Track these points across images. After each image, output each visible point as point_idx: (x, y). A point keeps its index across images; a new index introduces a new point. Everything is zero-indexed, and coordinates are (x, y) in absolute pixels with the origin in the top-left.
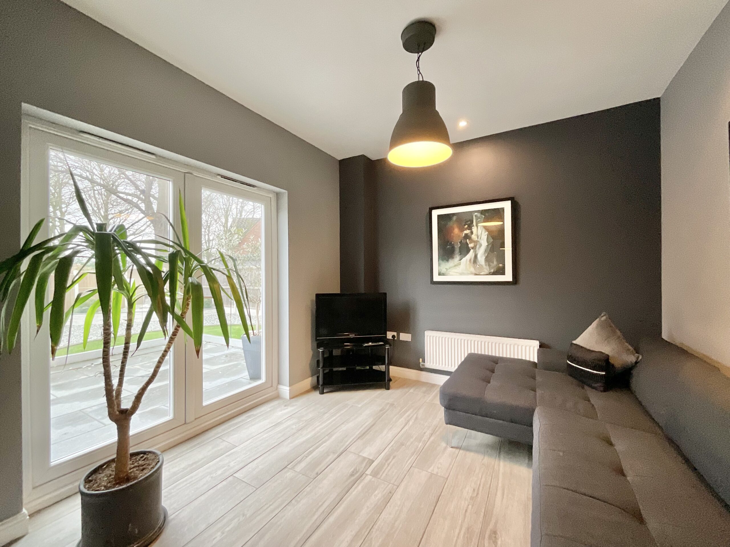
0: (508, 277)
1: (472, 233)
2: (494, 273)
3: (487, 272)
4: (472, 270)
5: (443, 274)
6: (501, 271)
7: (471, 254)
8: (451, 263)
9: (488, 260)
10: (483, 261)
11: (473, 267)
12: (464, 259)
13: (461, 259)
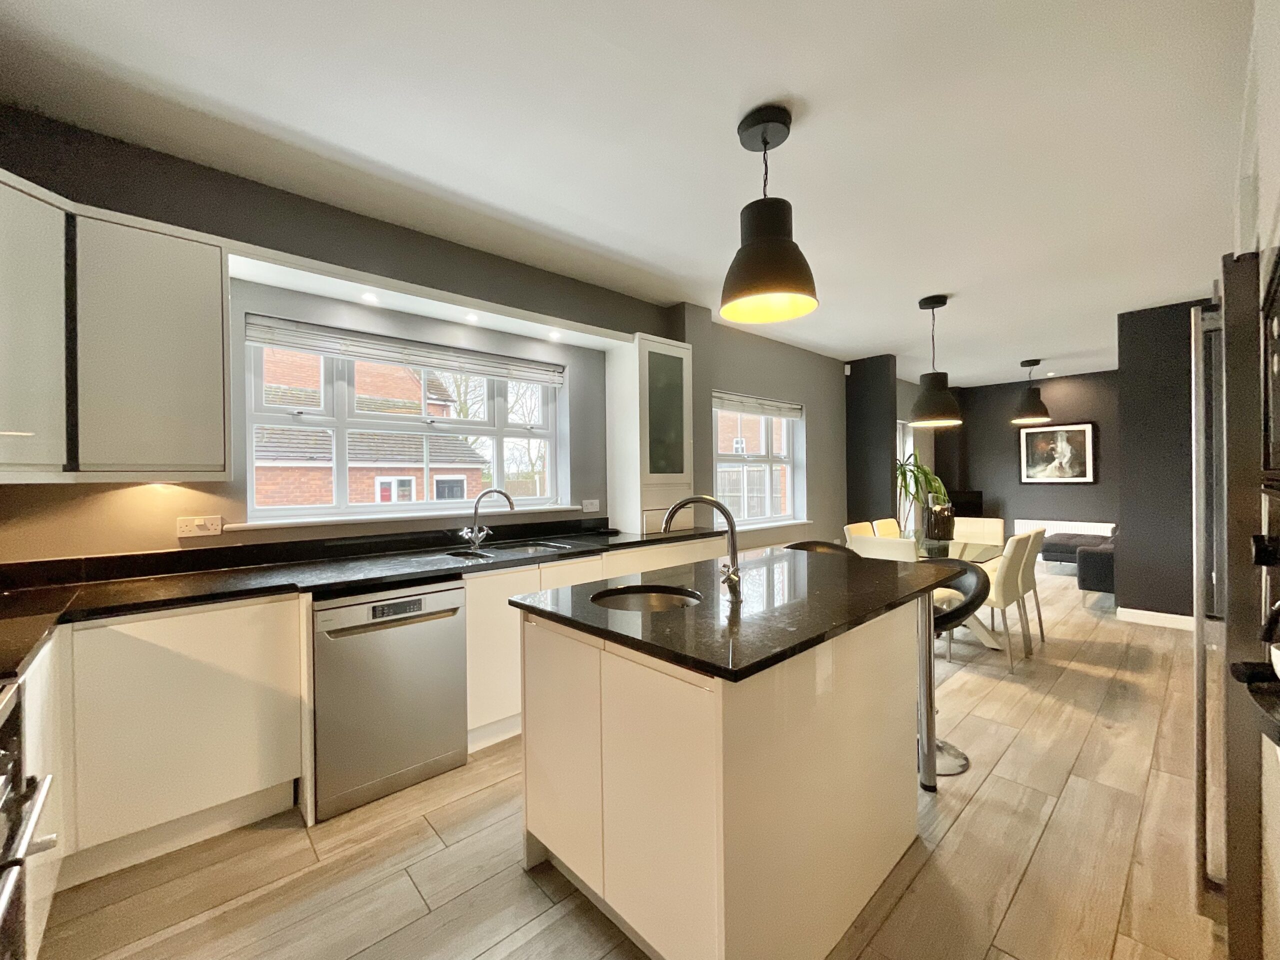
0: (1089, 478)
1: (1057, 447)
2: (1077, 476)
3: (1070, 475)
4: (1057, 473)
5: (1030, 477)
6: (1083, 474)
7: (1056, 463)
8: (1039, 468)
9: (1071, 466)
10: (1066, 466)
11: (1059, 472)
12: (1050, 466)
13: (1047, 466)
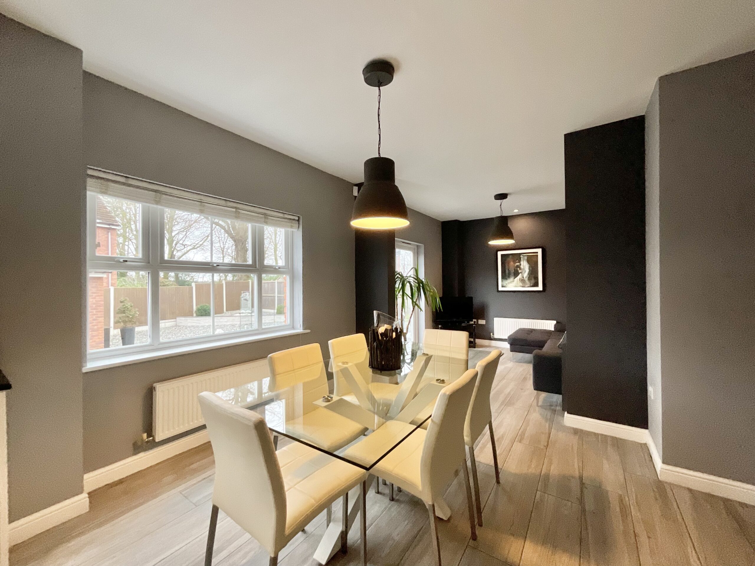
0: (540, 288)
1: (520, 265)
2: (532, 286)
3: (529, 285)
5: (504, 287)
6: (536, 285)
7: (520, 276)
8: (509, 281)
9: (529, 279)
10: (526, 279)
11: (522, 283)
12: (516, 279)
13: (514, 278)
